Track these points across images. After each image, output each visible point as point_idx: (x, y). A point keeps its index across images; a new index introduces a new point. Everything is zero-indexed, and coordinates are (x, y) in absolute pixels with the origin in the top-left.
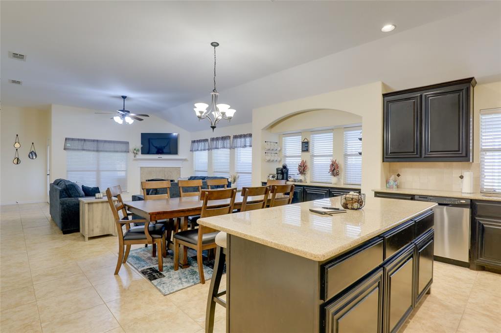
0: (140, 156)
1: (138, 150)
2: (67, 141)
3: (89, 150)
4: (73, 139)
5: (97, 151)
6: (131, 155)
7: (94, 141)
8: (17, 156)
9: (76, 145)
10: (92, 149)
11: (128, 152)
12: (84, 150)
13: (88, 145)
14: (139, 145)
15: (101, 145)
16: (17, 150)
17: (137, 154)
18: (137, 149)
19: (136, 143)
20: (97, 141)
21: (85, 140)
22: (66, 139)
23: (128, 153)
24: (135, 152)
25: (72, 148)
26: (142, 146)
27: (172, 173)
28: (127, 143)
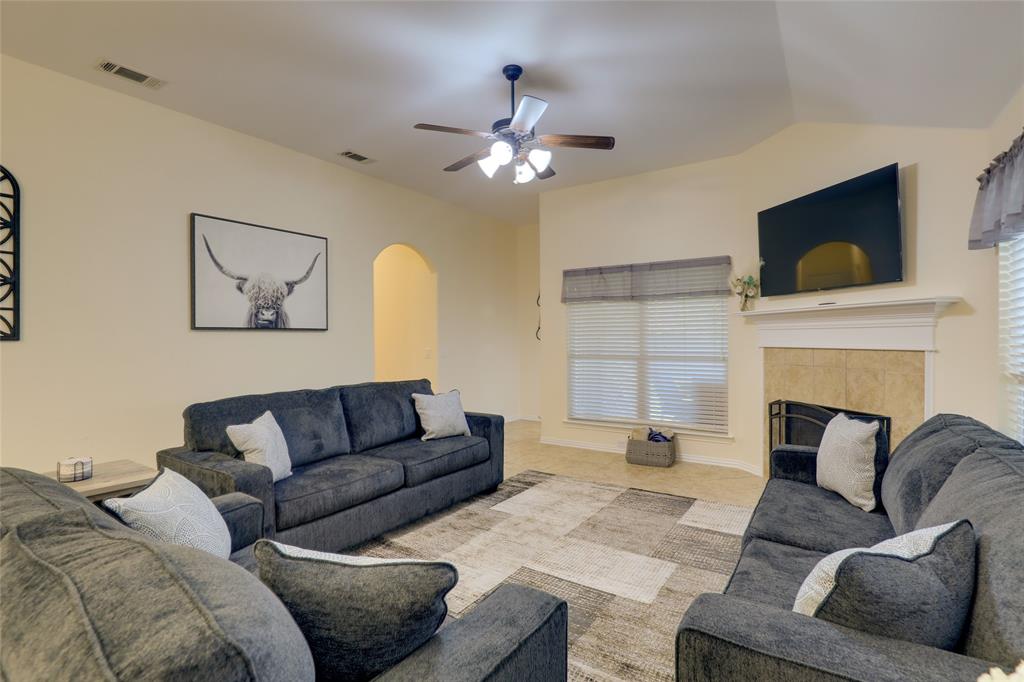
0: (763, 303)
1: (751, 282)
2: (570, 279)
3: (614, 298)
5: (633, 298)
7: (622, 269)
12: (602, 298)
20: (632, 268)
22: (566, 275)
23: (726, 299)
26: (763, 263)
27: (880, 378)
28: (727, 261)
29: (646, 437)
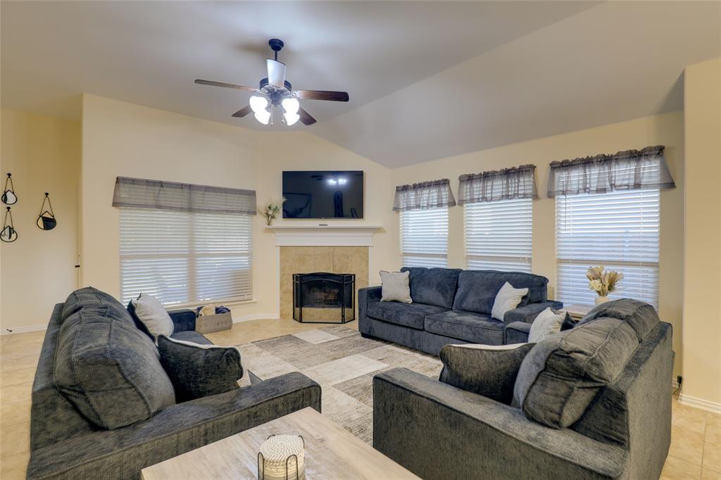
0: (280, 222)
1: (276, 209)
2: (121, 184)
3: (171, 208)
4: (134, 182)
5: (190, 210)
6: (260, 220)
7: (182, 186)
8: (9, 223)
9: (141, 193)
10: (179, 205)
11: (254, 213)
12: (159, 207)
13: (169, 196)
14: (278, 199)
15: (198, 196)
16: (9, 208)
17: (273, 217)
18: (273, 207)
19: (272, 194)
20: (190, 187)
21: (161, 184)
22: (118, 180)
23: (254, 217)
24: (270, 213)
25: (132, 201)
26: (284, 200)
27: (350, 258)
28: (252, 194)
29: (214, 312)
